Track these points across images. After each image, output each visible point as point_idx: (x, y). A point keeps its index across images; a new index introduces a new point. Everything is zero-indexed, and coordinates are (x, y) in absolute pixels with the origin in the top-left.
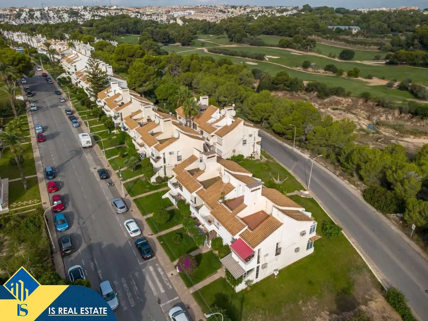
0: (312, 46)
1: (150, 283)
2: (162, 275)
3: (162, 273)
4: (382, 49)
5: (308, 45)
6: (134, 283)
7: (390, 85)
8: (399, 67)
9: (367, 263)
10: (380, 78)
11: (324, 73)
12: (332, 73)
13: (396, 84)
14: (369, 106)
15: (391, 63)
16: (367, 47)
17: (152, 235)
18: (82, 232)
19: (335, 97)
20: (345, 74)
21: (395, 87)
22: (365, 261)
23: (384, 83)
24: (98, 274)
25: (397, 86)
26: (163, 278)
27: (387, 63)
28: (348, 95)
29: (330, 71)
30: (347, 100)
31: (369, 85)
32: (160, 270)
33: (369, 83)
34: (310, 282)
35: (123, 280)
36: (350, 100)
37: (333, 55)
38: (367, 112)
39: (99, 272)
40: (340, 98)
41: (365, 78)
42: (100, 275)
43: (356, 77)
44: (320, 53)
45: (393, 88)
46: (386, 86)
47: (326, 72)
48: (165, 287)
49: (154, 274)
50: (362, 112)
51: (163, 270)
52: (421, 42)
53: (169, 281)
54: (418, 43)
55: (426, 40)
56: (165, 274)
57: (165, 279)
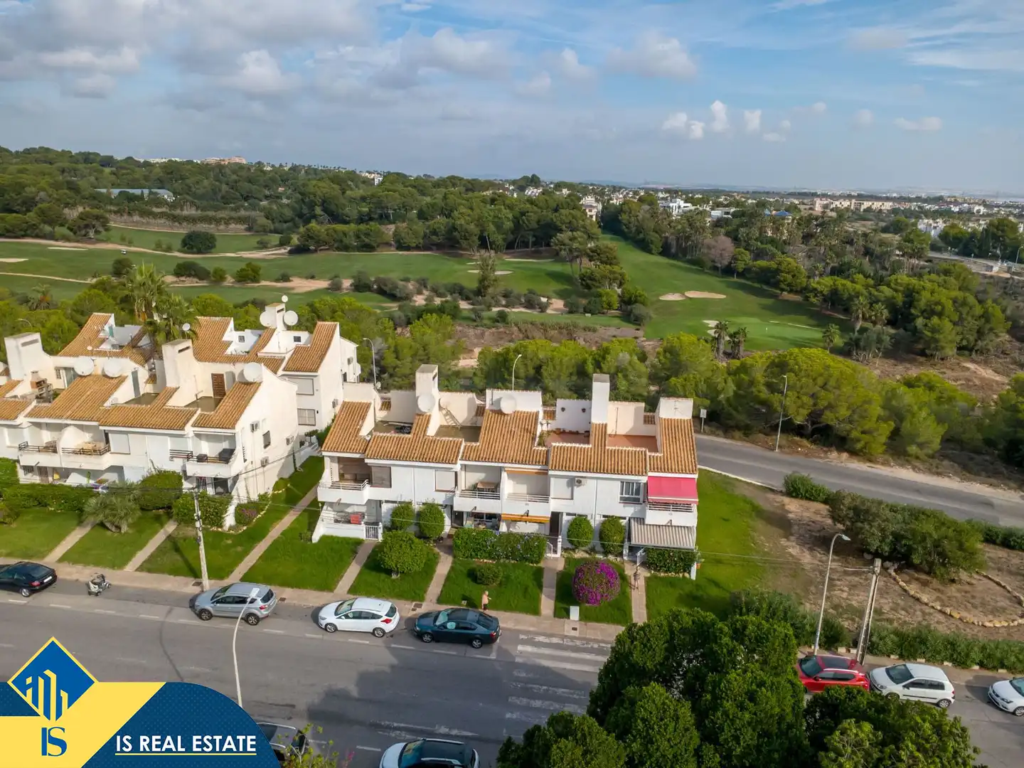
0: (101, 229)
1: (568, 666)
2: (561, 642)
4: (255, 228)
5: (87, 226)
6: (545, 688)
7: (335, 287)
8: (320, 255)
9: (723, 473)
10: (307, 278)
11: (176, 282)
12: (196, 280)
13: (347, 283)
15: (299, 250)
16: (222, 227)
17: (420, 606)
20: (229, 281)
21: (347, 289)
22: (719, 472)
23: (323, 284)
25: (351, 285)
26: (570, 644)
27: (291, 252)
29: (189, 276)
31: (295, 291)
32: (541, 639)
33: (293, 288)
34: (724, 520)
35: (518, 701)
37: (164, 246)
41: (277, 280)
42: (456, 733)
43: (258, 282)
44: (130, 243)
45: (345, 291)
46: (328, 289)
47: (183, 279)
51: (549, 636)
52: (325, 210)
53: (588, 640)
54: (322, 213)
55: (333, 207)
56: (565, 637)
57: (579, 643)
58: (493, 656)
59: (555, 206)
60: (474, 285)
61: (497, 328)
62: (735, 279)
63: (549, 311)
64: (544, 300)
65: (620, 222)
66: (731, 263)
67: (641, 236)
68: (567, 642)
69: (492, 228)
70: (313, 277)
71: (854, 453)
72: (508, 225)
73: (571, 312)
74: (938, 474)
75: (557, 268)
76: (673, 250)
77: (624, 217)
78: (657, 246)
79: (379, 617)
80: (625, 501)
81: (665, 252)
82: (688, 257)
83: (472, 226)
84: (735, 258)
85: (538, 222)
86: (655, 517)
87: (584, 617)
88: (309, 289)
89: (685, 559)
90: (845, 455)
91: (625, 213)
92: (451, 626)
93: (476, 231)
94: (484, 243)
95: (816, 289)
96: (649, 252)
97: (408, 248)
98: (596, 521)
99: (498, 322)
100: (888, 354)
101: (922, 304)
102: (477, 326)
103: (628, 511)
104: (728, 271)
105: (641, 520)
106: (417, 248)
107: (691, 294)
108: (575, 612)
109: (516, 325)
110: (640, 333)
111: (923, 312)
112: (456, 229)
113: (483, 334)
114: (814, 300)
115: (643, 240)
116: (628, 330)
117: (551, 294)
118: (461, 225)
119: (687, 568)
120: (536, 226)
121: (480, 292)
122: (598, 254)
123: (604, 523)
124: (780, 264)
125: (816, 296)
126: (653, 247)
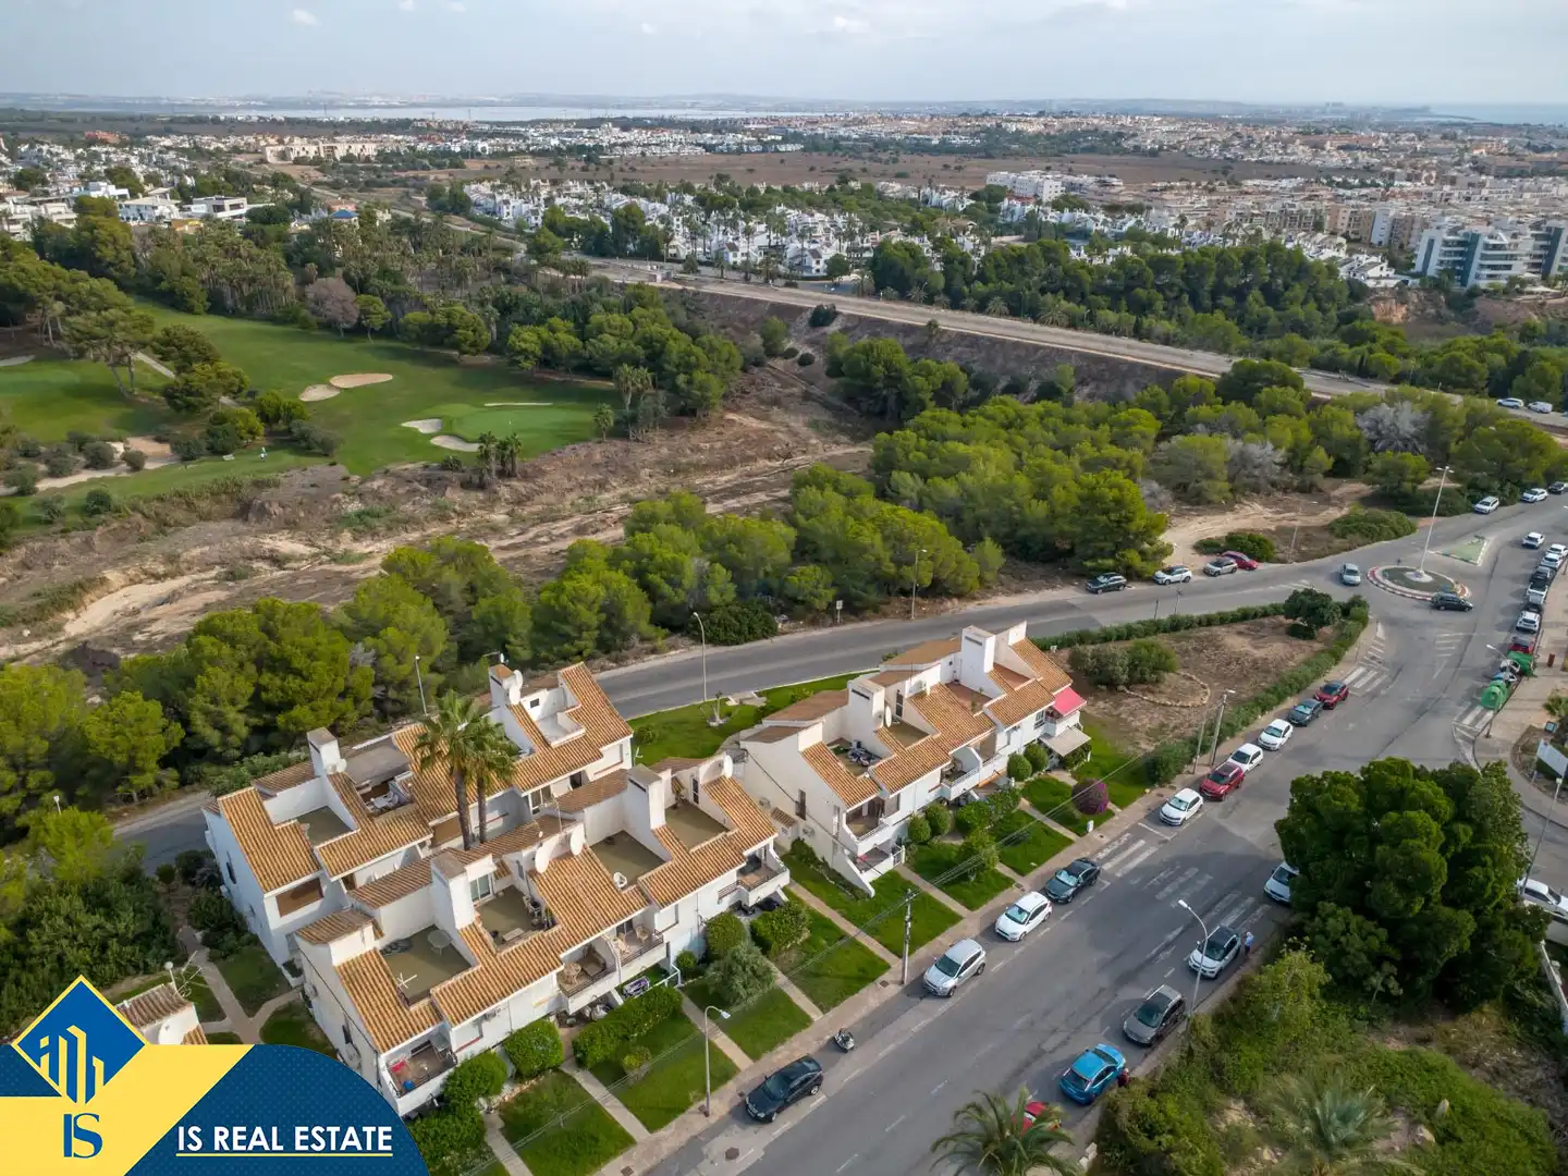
1: (1139, 860)
2: (1111, 850)
3: (1107, 851)
18: (1089, 1019)
24: (1177, 937)
26: (1115, 847)
32: (1101, 855)
35: (1161, 896)
39: (1170, 937)
42: (1176, 933)
48: (1134, 840)
49: (1116, 860)
51: (1101, 850)
53: (1118, 838)
56: (1107, 845)
57: (1116, 844)
58: (1106, 882)
61: (105, 523)
62: (371, 342)
63: (149, 466)
64: (119, 447)
66: (360, 319)
67: (164, 285)
73: (187, 458)
74: (1018, 592)
76: (229, 302)
77: (107, 253)
78: (200, 300)
79: (1045, 906)
80: (1036, 727)
81: (218, 307)
82: (261, 310)
84: (365, 312)
86: (1059, 728)
87: (1095, 826)
91: (105, 243)
92: (1081, 880)
95: (525, 350)
96: (190, 310)
98: (1022, 752)
101: (674, 357)
102: (65, 531)
103: (1041, 732)
104: (358, 331)
105: (1051, 735)
107: (343, 382)
108: (1090, 825)
109: (135, 508)
110: (342, 470)
111: (677, 366)
113: (90, 545)
114: (527, 364)
115: (171, 292)
116: (318, 469)
119: (1087, 755)
122: (179, 348)
123: (1027, 752)
124: (448, 315)
125: (526, 358)
126: (193, 301)
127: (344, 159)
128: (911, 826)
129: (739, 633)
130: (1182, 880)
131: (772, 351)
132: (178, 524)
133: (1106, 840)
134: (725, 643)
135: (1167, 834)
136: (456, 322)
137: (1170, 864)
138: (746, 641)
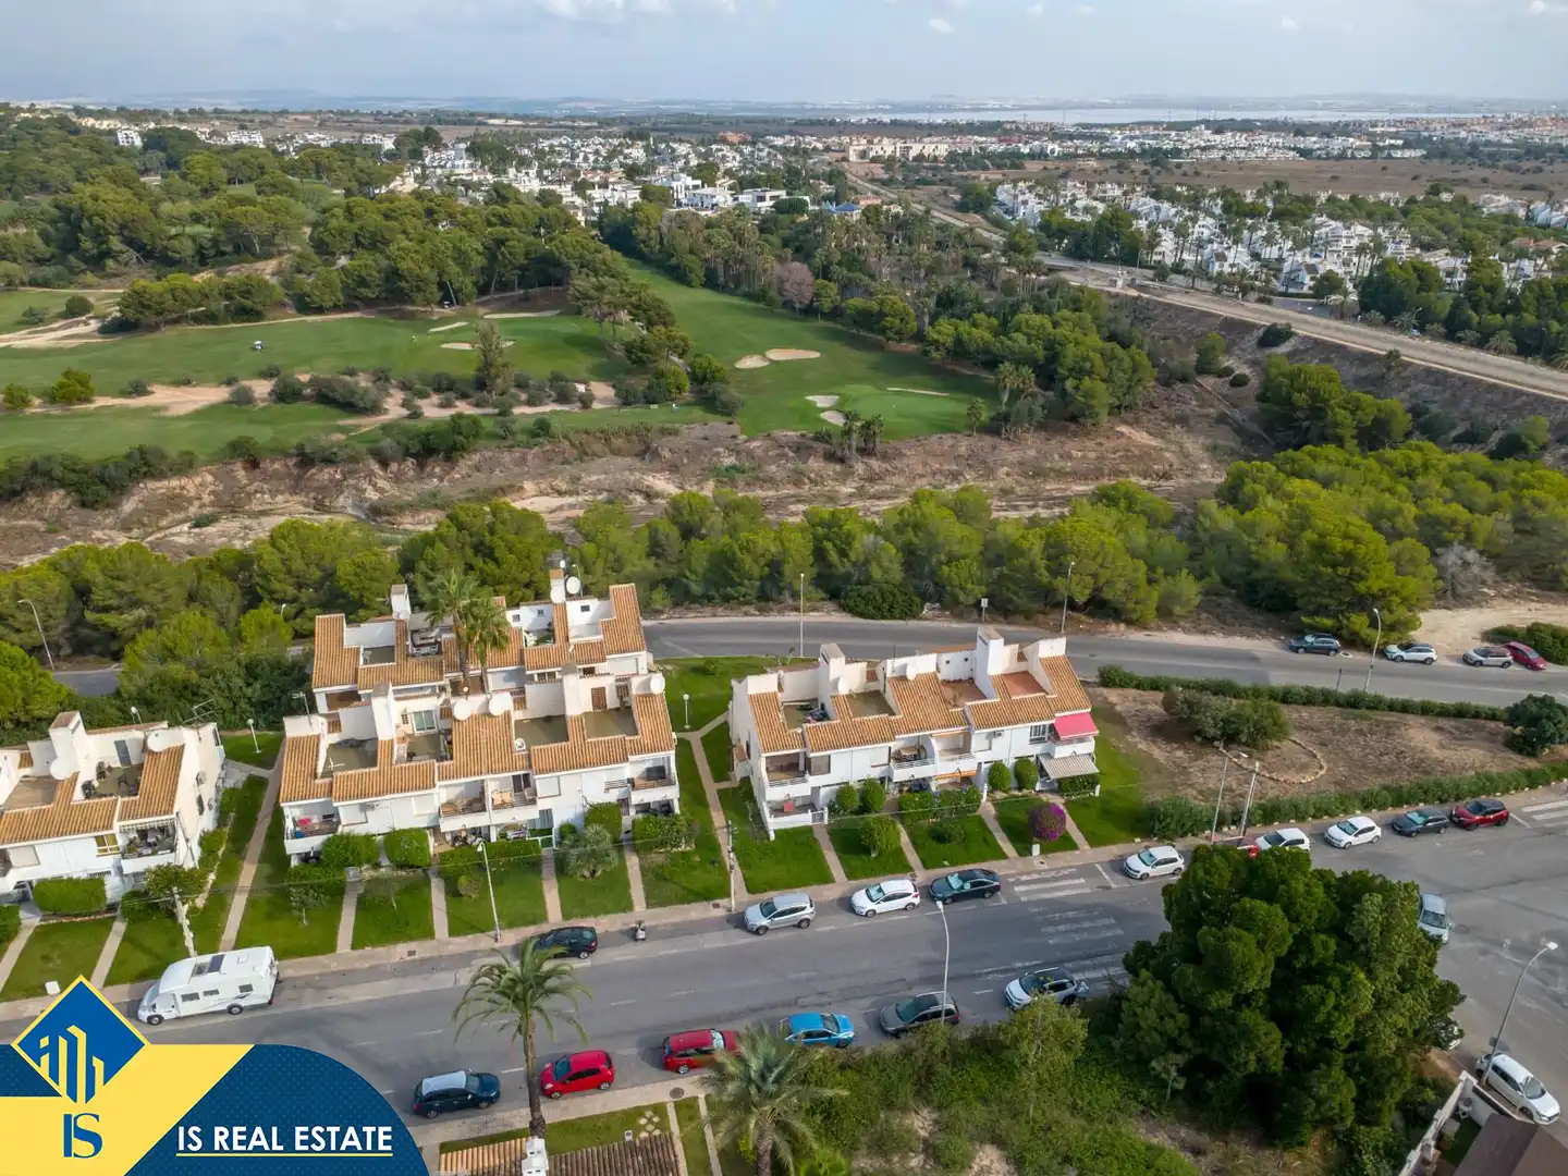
2: (1041, 876)
3: (1035, 876)
6: (1058, 914)
7: (242, 398)
13: (262, 388)
14: (276, 476)
15: (125, 327)
17: (915, 877)
18: (865, 996)
19: (151, 484)
20: (35, 404)
21: (264, 400)
23: (213, 393)
25: (270, 393)
26: (1048, 876)
27: (103, 331)
28: (186, 466)
30: (198, 480)
32: (1024, 878)
35: (1047, 930)
36: (209, 478)
38: (294, 493)
40: (174, 483)
41: (125, 394)
42: (1028, 964)
43: (91, 400)
45: (262, 405)
46: (231, 402)
48: (1072, 876)
49: (1036, 887)
50: (280, 498)
51: (1028, 874)
52: (130, 242)
53: (1058, 870)
54: (123, 247)
55: (145, 238)
56: (1039, 872)
57: (1053, 874)
58: (1004, 902)
59: (537, 220)
60: (469, 372)
61: (541, 445)
62: (821, 323)
63: (596, 405)
64: (581, 388)
65: (632, 237)
66: (811, 301)
67: (674, 261)
68: (1043, 875)
69: (453, 268)
70: (187, 383)
71: (1129, 623)
72: (479, 261)
73: (626, 403)
74: (1205, 632)
75: (572, 326)
76: (723, 280)
77: (641, 231)
78: (698, 274)
79: (908, 895)
80: (1033, 741)
81: (711, 282)
82: (744, 288)
83: (427, 270)
84: (817, 295)
85: (527, 254)
86: (1062, 751)
87: (1043, 851)
88: (192, 407)
89: (1090, 781)
90: (1122, 626)
92: (967, 886)
93: (434, 277)
94: (448, 295)
95: (936, 341)
96: (689, 284)
97: (320, 310)
98: (1010, 763)
99: (538, 435)
100: (1041, 427)
102: (512, 446)
103: (1038, 749)
104: (810, 311)
105: (1049, 756)
106: (336, 308)
107: (775, 355)
108: (1036, 849)
109: (566, 437)
110: (735, 428)
111: (1070, 370)
112: (401, 277)
113: (523, 460)
114: (935, 355)
115: (678, 267)
116: (717, 425)
117: (585, 375)
118: (409, 269)
119: (1093, 788)
120: (522, 261)
121: (481, 385)
122: (645, 312)
123: (1016, 764)
124: (882, 303)
125: (937, 349)
126: (692, 276)
127: (915, 159)
128: (844, 791)
129: (878, 609)
130: (1086, 924)
131: (1203, 368)
132: (594, 454)
133: (1045, 867)
134: (862, 615)
135: (1115, 882)
136: (886, 309)
137: (1089, 908)
138: (883, 618)
